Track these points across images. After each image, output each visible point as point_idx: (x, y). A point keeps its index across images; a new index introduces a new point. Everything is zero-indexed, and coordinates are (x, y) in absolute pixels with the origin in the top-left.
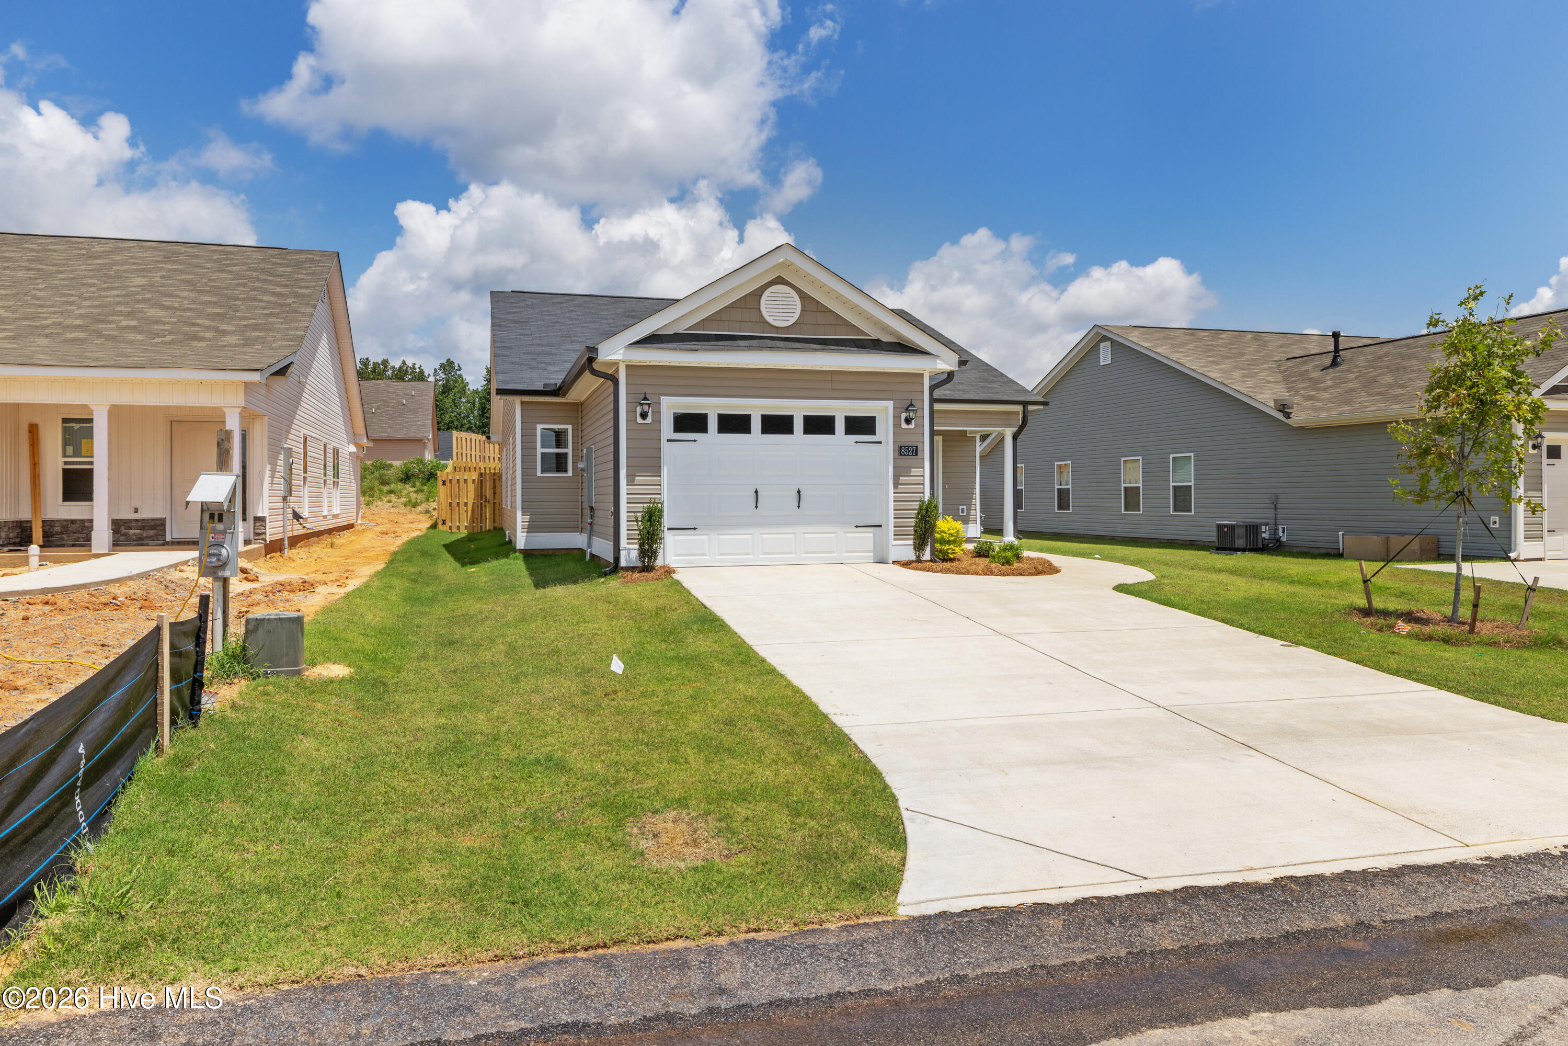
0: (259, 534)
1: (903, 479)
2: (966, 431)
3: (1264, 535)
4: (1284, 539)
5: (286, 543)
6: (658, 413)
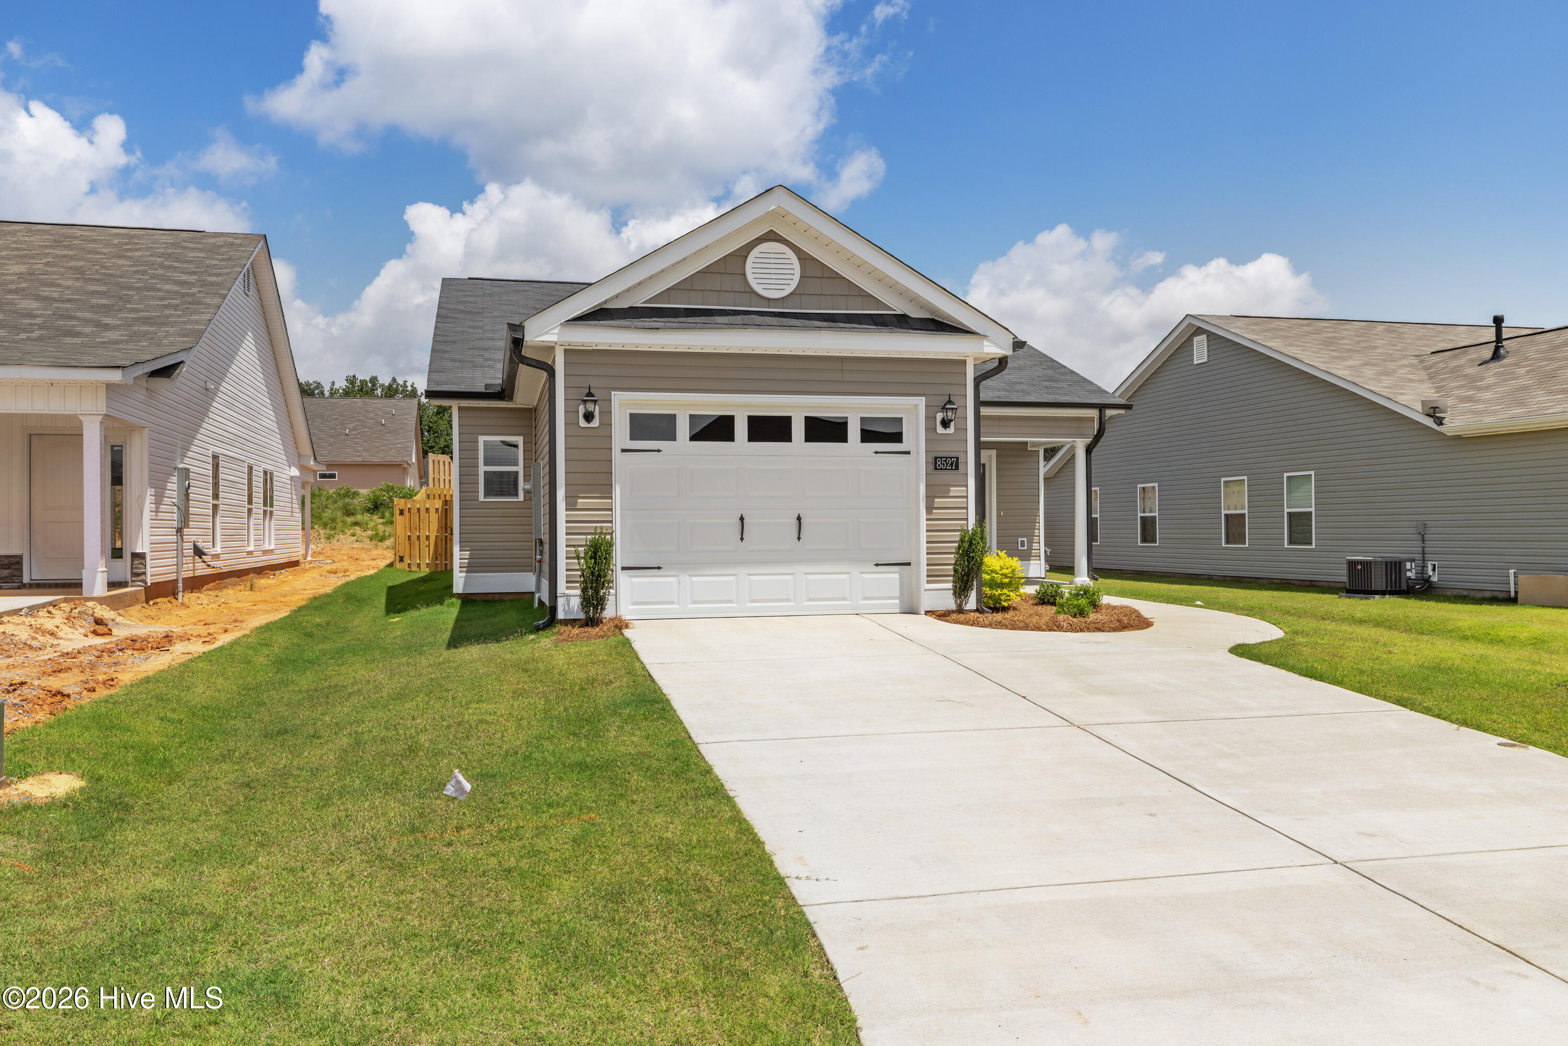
0: (138, 575)
1: (938, 501)
2: (1026, 443)
3: (1409, 574)
4: (1435, 579)
5: (180, 585)
6: (607, 414)
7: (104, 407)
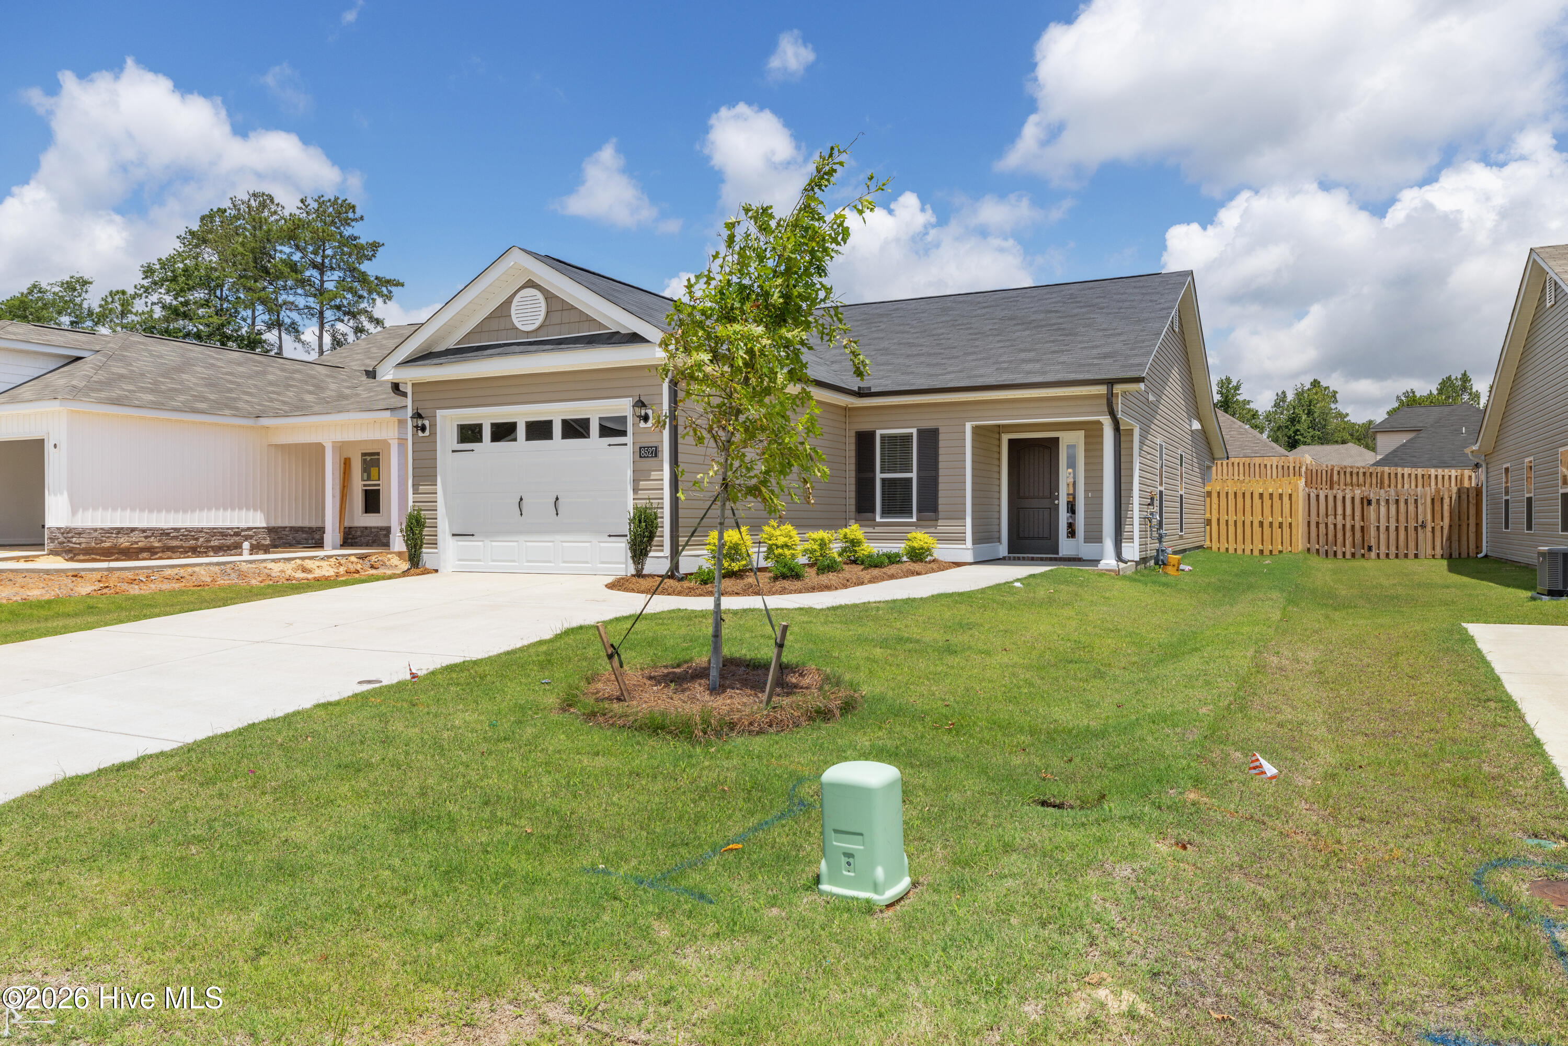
1: (642, 484)
6: (434, 426)
7: (399, 433)
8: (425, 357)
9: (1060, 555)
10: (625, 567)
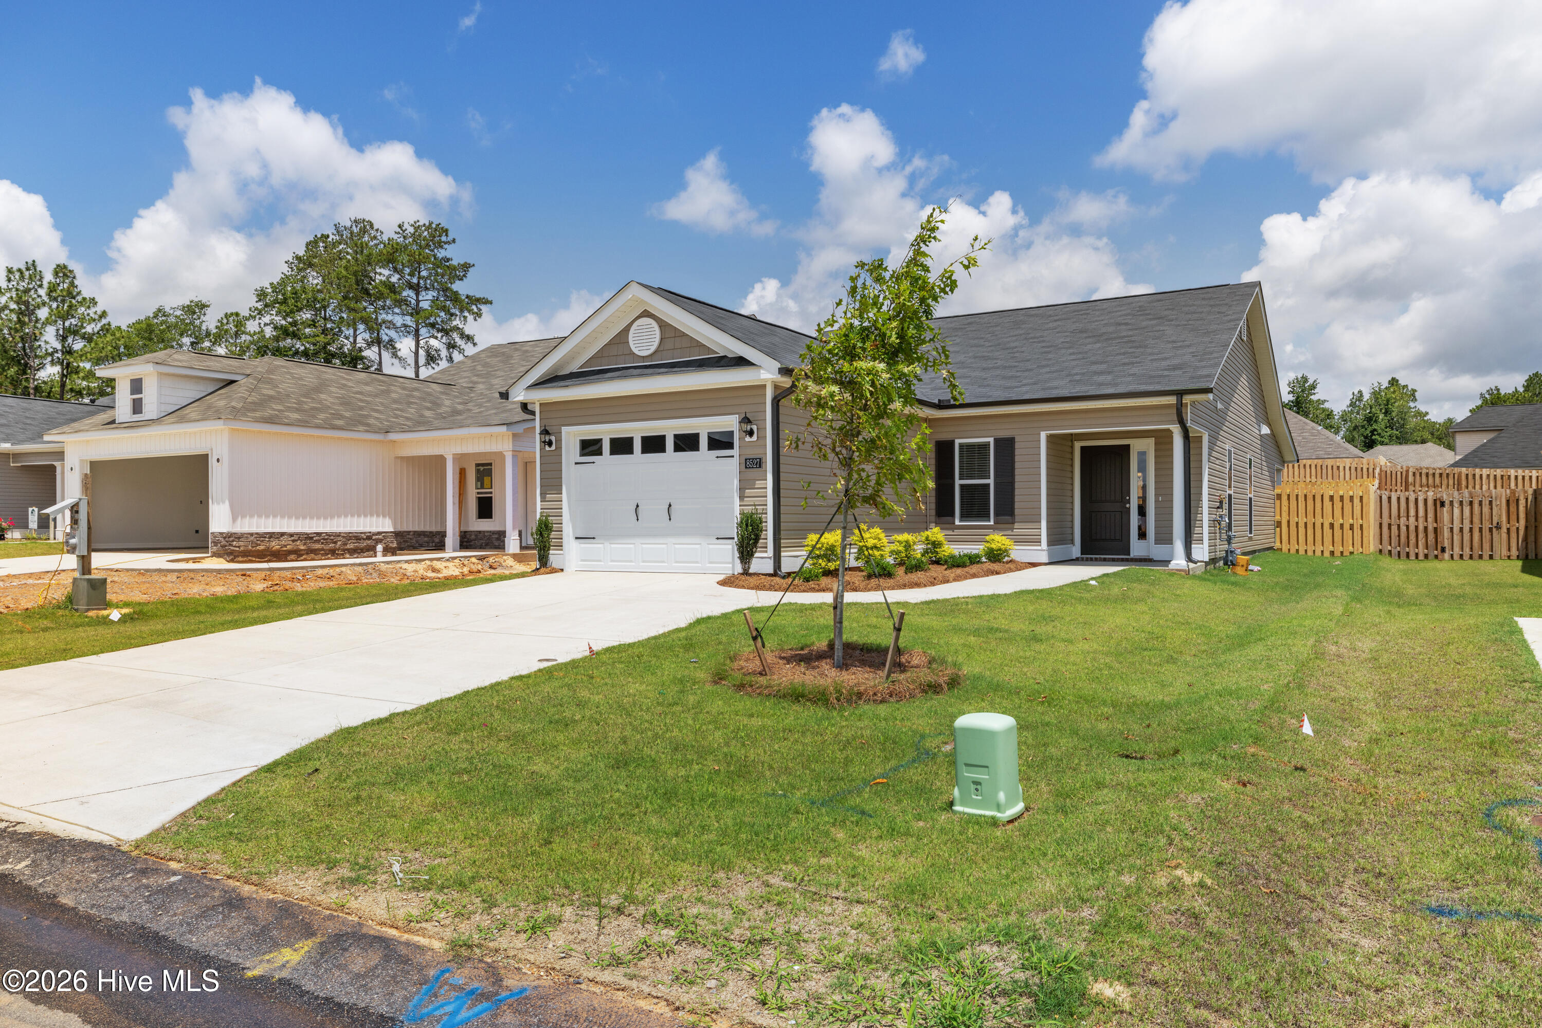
1: (747, 492)
6: (559, 441)
7: (514, 446)
8: (552, 380)
9: (1132, 556)
10: (733, 565)
